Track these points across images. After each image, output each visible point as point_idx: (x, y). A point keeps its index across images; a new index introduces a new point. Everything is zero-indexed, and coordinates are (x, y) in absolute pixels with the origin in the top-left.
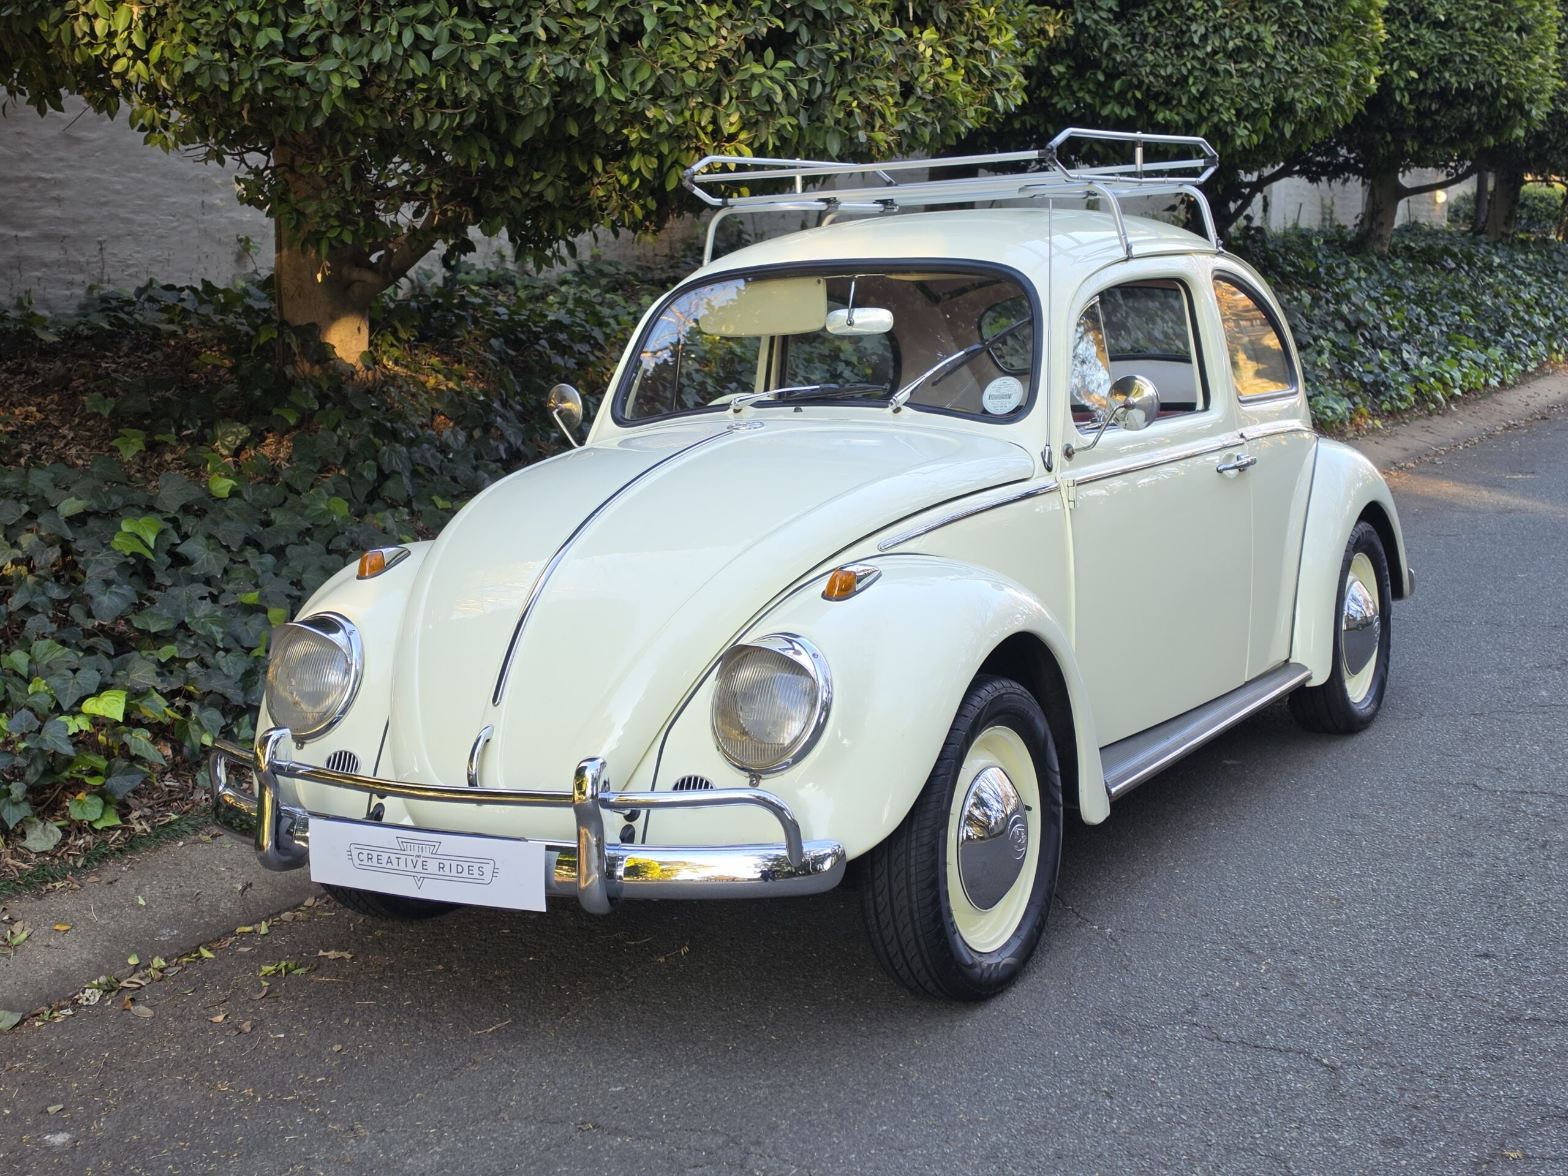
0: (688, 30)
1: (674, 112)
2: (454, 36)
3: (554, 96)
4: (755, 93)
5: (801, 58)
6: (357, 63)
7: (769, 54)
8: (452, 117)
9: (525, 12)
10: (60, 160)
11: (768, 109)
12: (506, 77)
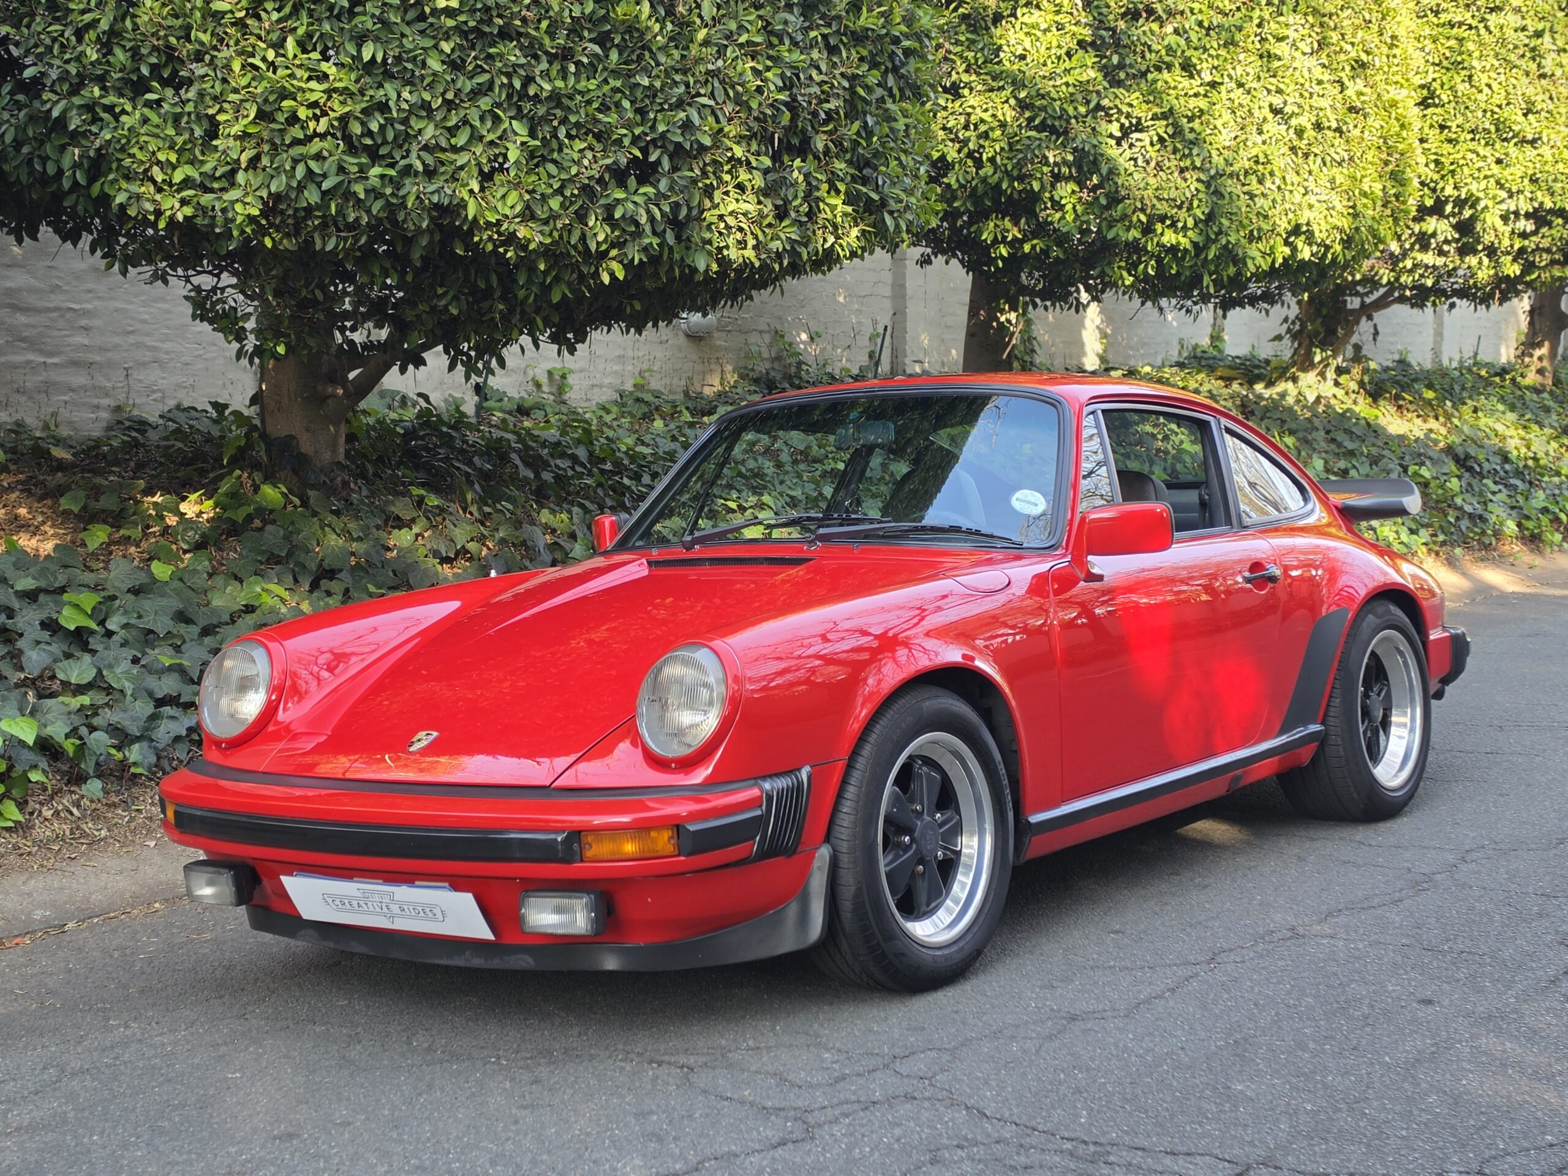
0: (554, 162)
1: (541, 232)
2: (341, 170)
3: (432, 219)
4: (618, 215)
5: (663, 185)
6: (258, 193)
7: (632, 182)
8: (346, 239)
9: (406, 147)
10: (90, 291)
11: (633, 229)
12: (389, 204)
